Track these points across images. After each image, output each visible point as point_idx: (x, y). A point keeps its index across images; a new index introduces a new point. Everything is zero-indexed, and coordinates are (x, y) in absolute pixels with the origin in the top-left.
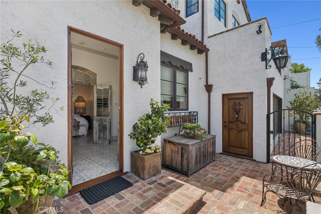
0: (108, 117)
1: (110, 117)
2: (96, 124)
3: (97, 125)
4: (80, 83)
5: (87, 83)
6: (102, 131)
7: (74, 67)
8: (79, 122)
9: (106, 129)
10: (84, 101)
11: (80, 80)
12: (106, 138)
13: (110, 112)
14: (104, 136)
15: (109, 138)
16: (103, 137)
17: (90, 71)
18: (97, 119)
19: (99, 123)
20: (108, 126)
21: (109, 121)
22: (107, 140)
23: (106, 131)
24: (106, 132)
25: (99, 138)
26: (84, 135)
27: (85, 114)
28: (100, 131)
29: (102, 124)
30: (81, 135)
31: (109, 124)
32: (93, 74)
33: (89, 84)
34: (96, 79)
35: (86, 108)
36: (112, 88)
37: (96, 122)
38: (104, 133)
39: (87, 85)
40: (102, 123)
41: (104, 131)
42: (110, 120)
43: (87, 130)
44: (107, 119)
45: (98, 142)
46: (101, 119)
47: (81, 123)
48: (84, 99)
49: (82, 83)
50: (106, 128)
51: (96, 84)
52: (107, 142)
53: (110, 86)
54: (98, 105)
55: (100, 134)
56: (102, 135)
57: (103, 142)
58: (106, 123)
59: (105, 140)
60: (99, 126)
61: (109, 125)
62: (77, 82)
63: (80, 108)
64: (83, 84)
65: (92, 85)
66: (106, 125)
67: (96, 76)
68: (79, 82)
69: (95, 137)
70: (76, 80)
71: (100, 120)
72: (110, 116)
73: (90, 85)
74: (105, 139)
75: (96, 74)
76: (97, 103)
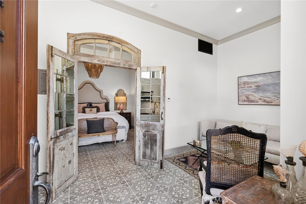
0: (159, 121)
1: (162, 122)
2: (139, 133)
3: (141, 134)
4: (117, 64)
5: (127, 64)
6: (149, 146)
7: (107, 38)
8: (117, 123)
9: (156, 143)
10: (125, 95)
11: (117, 59)
12: (155, 158)
13: (162, 114)
14: (152, 154)
15: (161, 158)
16: (151, 156)
17: (131, 45)
18: (142, 125)
19: (144, 131)
20: (159, 138)
21: (160, 129)
22: (157, 161)
23: (156, 145)
24: (155, 148)
25: (144, 156)
26: (123, 140)
27: (126, 110)
28: (146, 145)
29: (149, 133)
30: (119, 140)
31: (161, 133)
32: (136, 51)
33: (129, 65)
34: (139, 59)
35: (126, 103)
36: (165, 71)
37: (139, 129)
38: (152, 149)
39: (126, 68)
40: (149, 131)
41: (152, 145)
42: (163, 126)
43: (127, 133)
44: (158, 126)
45: (142, 163)
46: (147, 124)
47: (119, 125)
48: (125, 92)
49: (119, 64)
50: (156, 140)
51: (140, 66)
52: (157, 166)
53: (163, 67)
54: (143, 100)
55: (145, 149)
56: (148, 151)
57: (150, 164)
58: (155, 132)
59: (153, 161)
60: (144, 135)
61: (162, 135)
62: (112, 62)
63: (120, 103)
64: (121, 66)
65: (135, 68)
66: (155, 135)
67: (140, 54)
68: (115, 63)
69: (138, 153)
70: (111, 60)
71: (145, 126)
72: (162, 119)
73: (130, 69)
74: (153, 159)
75: (140, 51)
76: (142, 98)
